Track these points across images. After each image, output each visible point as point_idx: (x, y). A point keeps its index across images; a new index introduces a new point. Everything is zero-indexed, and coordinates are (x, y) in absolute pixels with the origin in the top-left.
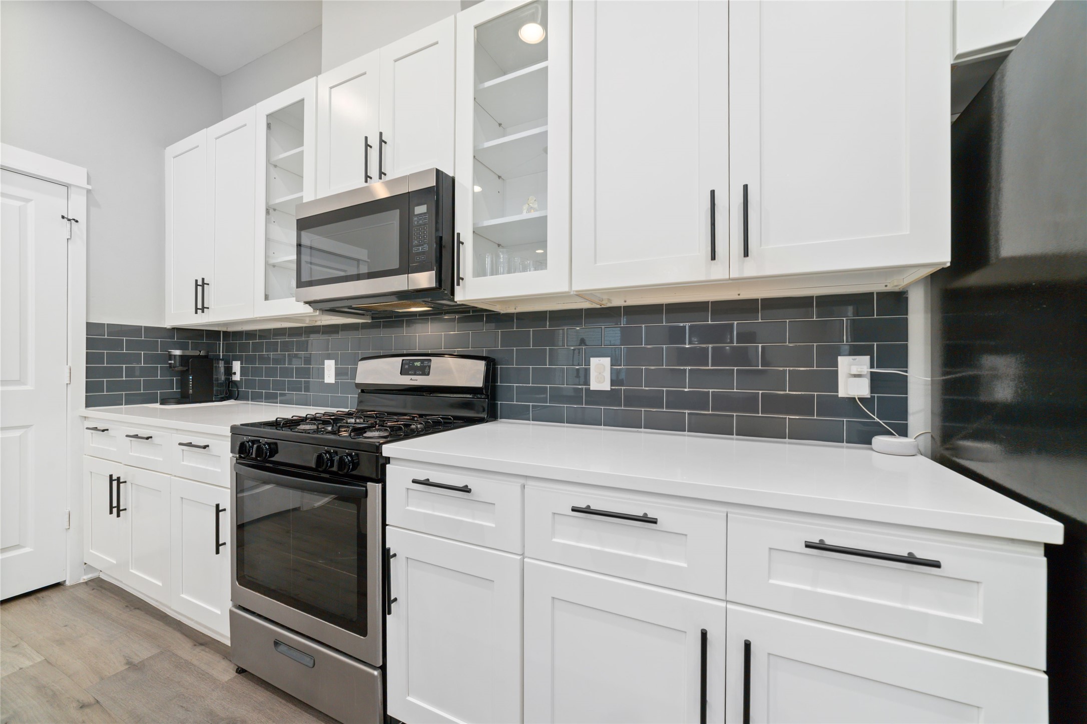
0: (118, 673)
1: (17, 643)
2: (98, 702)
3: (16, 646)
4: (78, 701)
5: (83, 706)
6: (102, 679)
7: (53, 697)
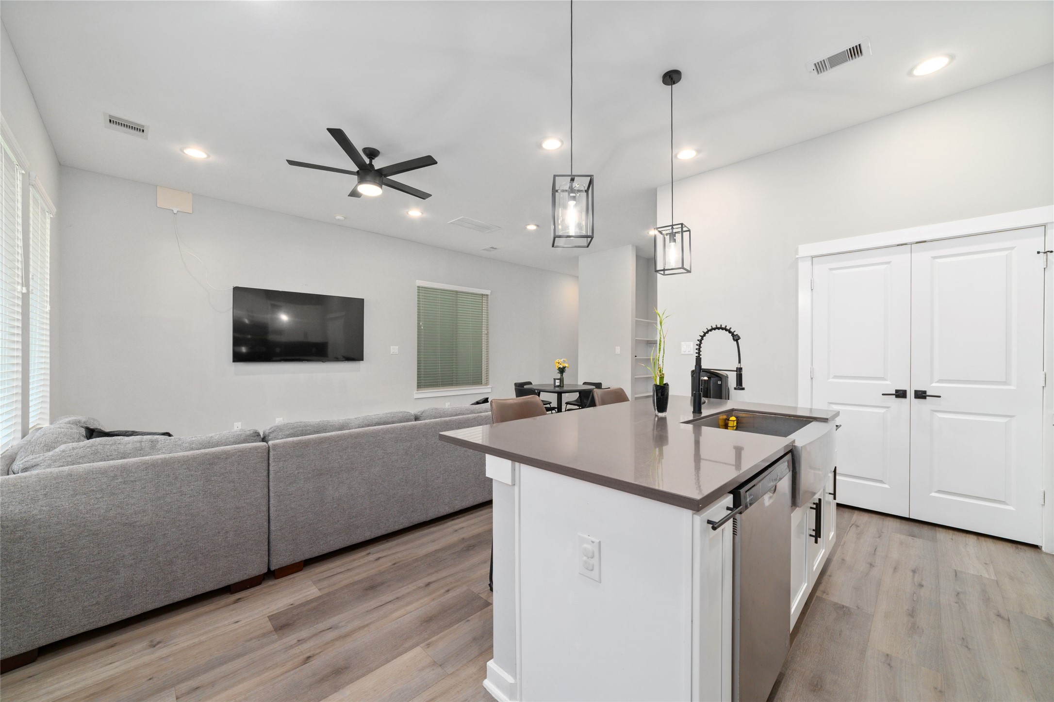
0: (1034, 618)
1: (988, 563)
2: (1009, 620)
3: (986, 564)
4: (998, 611)
5: (999, 615)
6: (1022, 613)
7: (986, 599)
